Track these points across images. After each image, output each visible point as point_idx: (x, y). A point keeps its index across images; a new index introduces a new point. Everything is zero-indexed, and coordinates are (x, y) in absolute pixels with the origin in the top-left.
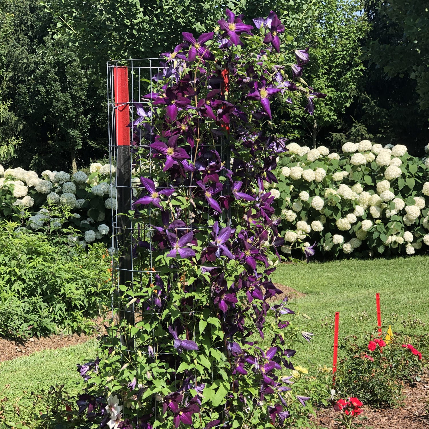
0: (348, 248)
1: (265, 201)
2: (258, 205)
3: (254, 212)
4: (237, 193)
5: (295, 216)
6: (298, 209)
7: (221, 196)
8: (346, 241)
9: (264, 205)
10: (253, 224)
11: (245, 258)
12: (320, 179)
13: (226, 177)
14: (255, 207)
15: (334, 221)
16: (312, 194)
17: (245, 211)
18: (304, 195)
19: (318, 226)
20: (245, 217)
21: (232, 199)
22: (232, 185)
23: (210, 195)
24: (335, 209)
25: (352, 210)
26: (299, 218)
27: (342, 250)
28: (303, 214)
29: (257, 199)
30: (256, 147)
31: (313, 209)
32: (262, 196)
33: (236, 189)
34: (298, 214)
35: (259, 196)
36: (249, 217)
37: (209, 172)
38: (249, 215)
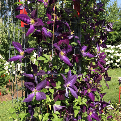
0: (118, 66)
1: (101, 57)
2: (97, 60)
3: (94, 64)
4: (84, 53)
5: (107, 60)
6: (108, 58)
7: (73, 55)
8: (118, 64)
9: (100, 60)
10: (93, 72)
11: (87, 94)
12: (113, 52)
13: (77, 43)
14: (95, 61)
15: (115, 60)
16: (111, 55)
17: (89, 63)
18: (109, 55)
19: (112, 61)
20: (89, 67)
21: (81, 56)
22: (81, 48)
23: (64, 54)
24: (116, 58)
25: (119, 58)
26: (108, 60)
27: (117, 66)
28: (109, 59)
29: (96, 56)
30: (96, 27)
31: (111, 58)
32: (99, 54)
33: (83, 50)
34: (108, 59)
35: (97, 54)
36: (91, 67)
37: (62, 37)
38: (91, 66)
